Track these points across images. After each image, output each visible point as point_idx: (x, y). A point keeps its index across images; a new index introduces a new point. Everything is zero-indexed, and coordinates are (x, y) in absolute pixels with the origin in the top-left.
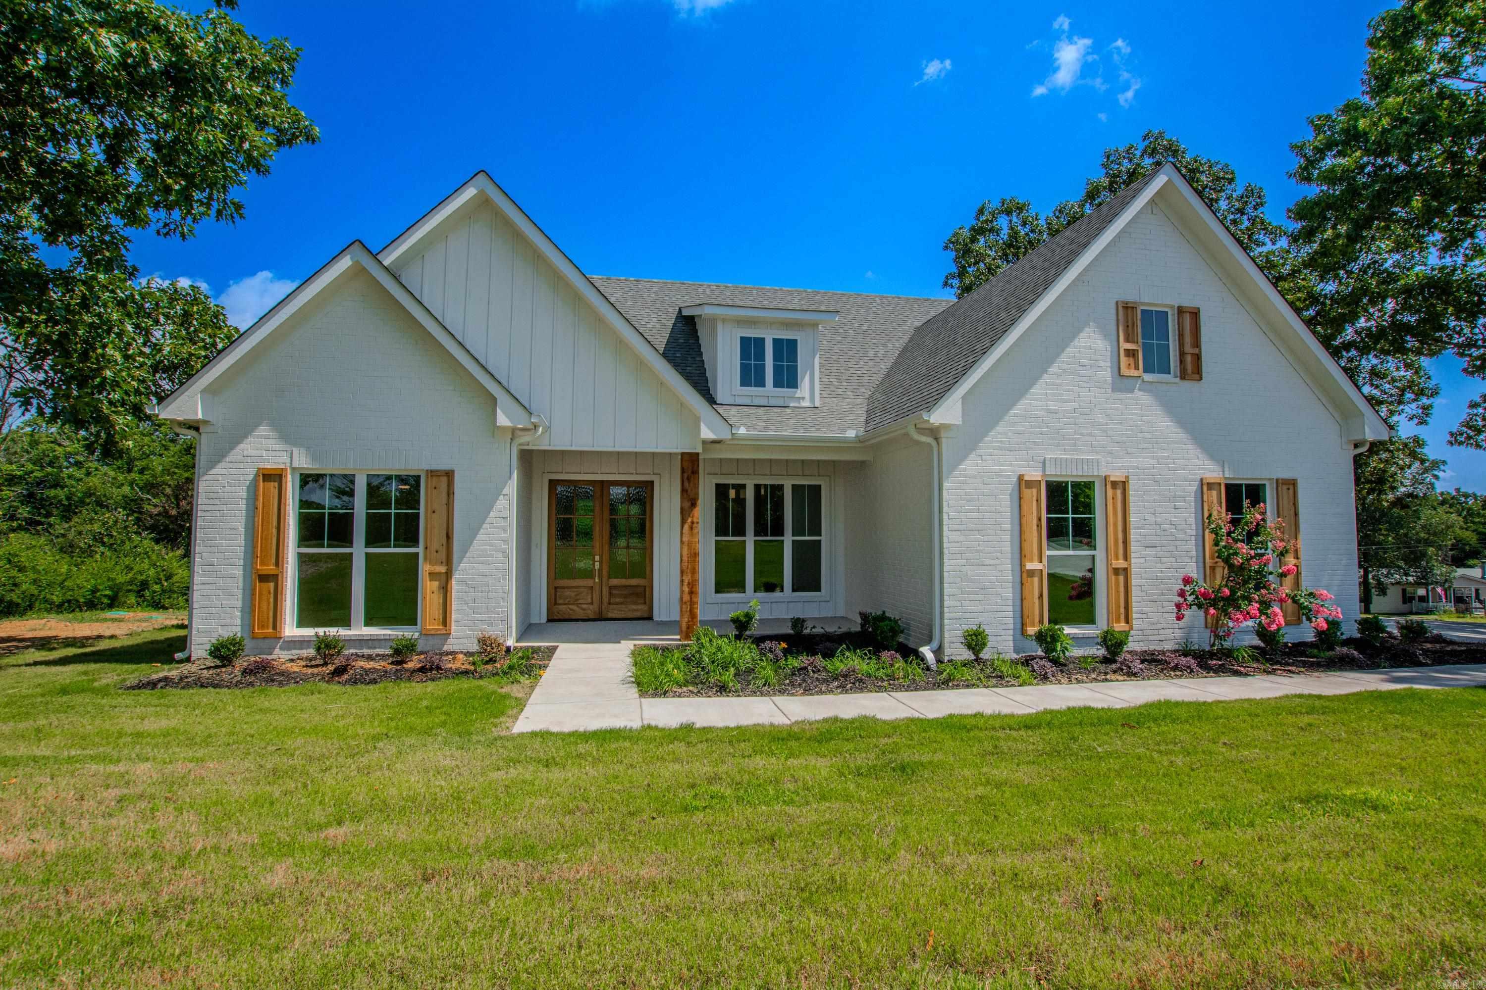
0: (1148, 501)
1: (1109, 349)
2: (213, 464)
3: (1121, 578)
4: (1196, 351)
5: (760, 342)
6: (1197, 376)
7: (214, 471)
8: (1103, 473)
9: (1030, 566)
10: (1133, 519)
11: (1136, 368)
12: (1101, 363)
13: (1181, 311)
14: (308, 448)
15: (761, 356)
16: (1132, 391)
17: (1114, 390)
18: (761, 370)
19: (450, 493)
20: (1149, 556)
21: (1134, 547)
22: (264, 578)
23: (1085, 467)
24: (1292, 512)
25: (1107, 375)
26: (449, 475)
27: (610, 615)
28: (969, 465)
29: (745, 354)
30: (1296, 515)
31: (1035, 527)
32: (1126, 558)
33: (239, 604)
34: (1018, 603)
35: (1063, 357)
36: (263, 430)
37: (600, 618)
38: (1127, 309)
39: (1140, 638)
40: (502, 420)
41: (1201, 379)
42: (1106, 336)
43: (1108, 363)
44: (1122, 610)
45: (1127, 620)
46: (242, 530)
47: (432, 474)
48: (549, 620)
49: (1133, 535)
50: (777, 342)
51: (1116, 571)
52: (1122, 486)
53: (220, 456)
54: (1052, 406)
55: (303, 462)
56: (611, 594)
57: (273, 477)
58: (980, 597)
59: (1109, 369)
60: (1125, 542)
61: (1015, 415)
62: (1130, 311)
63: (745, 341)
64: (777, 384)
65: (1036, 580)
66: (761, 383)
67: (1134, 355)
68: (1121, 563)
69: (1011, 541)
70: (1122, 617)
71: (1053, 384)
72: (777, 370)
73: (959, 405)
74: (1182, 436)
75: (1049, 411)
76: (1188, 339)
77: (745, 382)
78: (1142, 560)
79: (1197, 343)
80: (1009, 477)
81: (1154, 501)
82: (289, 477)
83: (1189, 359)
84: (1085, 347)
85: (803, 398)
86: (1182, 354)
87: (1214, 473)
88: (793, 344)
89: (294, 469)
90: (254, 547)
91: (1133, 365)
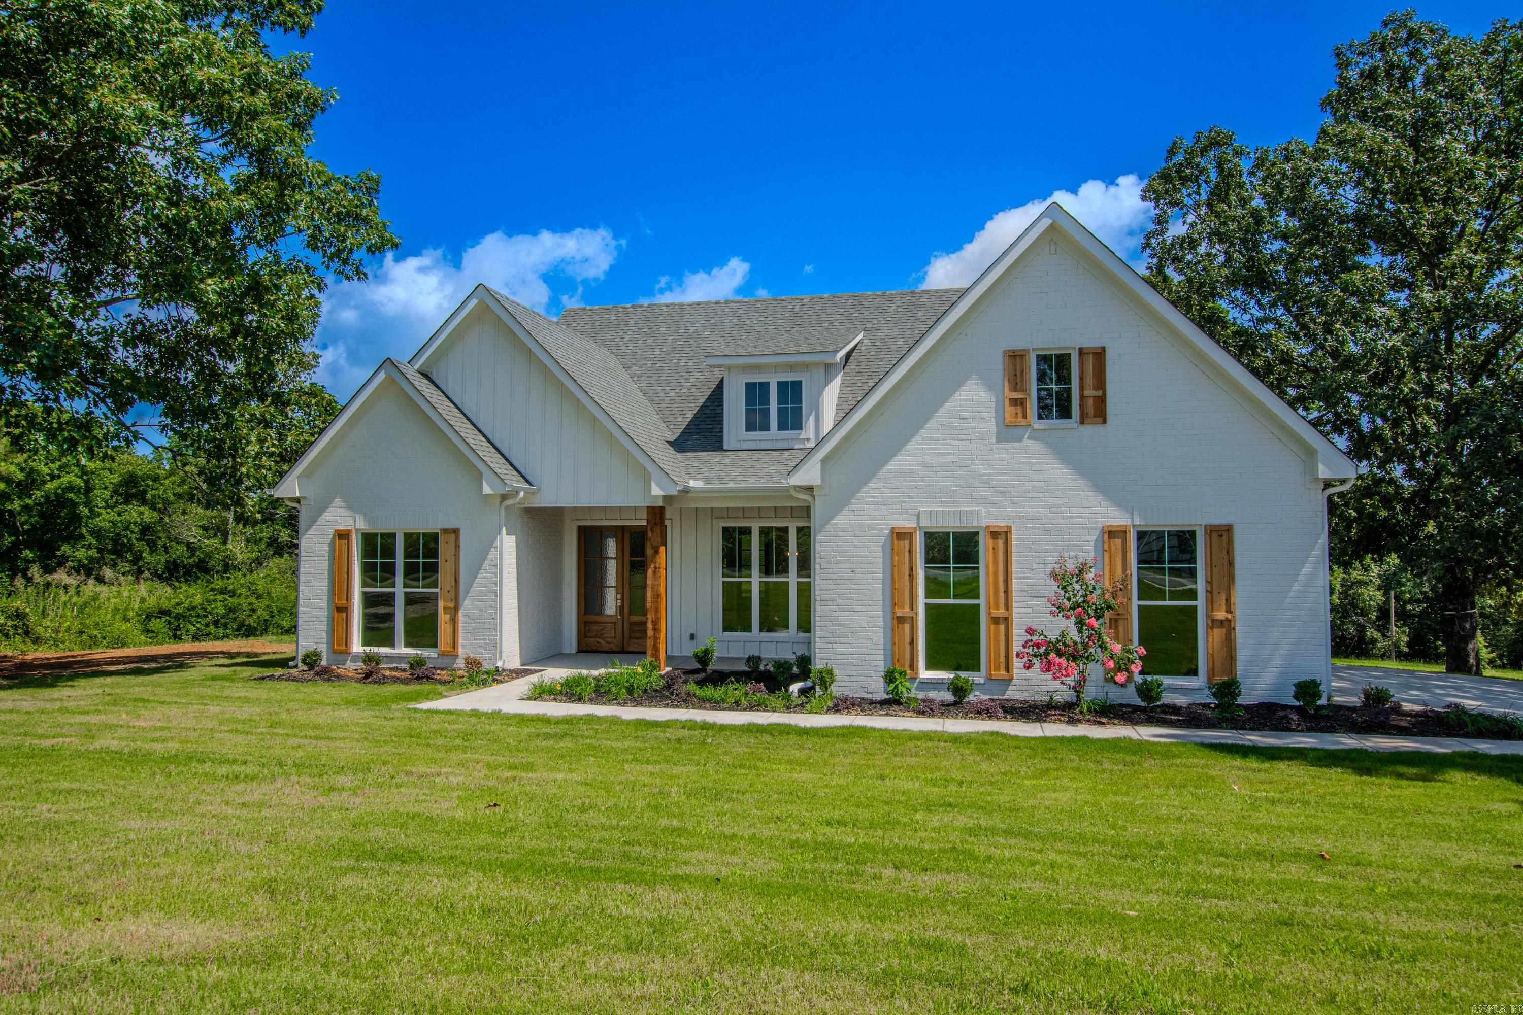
0: (1036, 551)
1: (993, 399)
2: (309, 527)
3: (1002, 628)
4: (1100, 393)
5: (765, 386)
6: (1100, 420)
7: (310, 532)
8: (984, 523)
9: (899, 613)
10: (1015, 568)
11: (1025, 416)
12: (985, 415)
13: (1082, 352)
14: (365, 515)
15: (765, 400)
16: (1020, 440)
17: (999, 440)
18: (766, 413)
19: (457, 547)
20: (1037, 606)
21: (1015, 597)
22: (340, 610)
23: (964, 518)
24: (1225, 562)
25: (991, 427)
26: (456, 532)
27: (631, 649)
28: (840, 520)
29: (750, 400)
30: (1231, 564)
31: (907, 577)
32: (1008, 606)
33: (325, 627)
34: (889, 646)
35: (942, 412)
36: (338, 502)
37: (623, 651)
38: (1015, 358)
39: (1025, 687)
40: (487, 490)
41: (1105, 422)
42: (990, 387)
43: (993, 414)
44: (1002, 659)
45: (1007, 669)
46: (326, 575)
47: (445, 531)
48: (580, 651)
49: (1015, 585)
50: (782, 385)
51: (996, 620)
52: (1001, 535)
53: (313, 522)
54: (928, 459)
55: (362, 525)
56: (630, 629)
57: (343, 536)
58: (850, 640)
59: (993, 420)
60: (1007, 592)
61: (890, 471)
62: (1018, 359)
63: (750, 387)
64: (782, 426)
65: (907, 627)
66: (766, 427)
67: (1022, 404)
68: (1001, 612)
69: (884, 590)
70: (1003, 666)
71: (931, 439)
72: (781, 412)
73: (819, 467)
74: (1081, 483)
75: (926, 466)
76: (1090, 380)
77: (750, 427)
78: (1030, 610)
79: (1101, 383)
80: (882, 530)
81: (1045, 551)
82: (354, 536)
83: (1091, 402)
84: (966, 400)
85: (808, 440)
86: (1082, 397)
87: (1118, 518)
88: (797, 385)
89: (357, 530)
90: (334, 587)
91: (1020, 415)
